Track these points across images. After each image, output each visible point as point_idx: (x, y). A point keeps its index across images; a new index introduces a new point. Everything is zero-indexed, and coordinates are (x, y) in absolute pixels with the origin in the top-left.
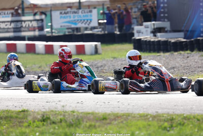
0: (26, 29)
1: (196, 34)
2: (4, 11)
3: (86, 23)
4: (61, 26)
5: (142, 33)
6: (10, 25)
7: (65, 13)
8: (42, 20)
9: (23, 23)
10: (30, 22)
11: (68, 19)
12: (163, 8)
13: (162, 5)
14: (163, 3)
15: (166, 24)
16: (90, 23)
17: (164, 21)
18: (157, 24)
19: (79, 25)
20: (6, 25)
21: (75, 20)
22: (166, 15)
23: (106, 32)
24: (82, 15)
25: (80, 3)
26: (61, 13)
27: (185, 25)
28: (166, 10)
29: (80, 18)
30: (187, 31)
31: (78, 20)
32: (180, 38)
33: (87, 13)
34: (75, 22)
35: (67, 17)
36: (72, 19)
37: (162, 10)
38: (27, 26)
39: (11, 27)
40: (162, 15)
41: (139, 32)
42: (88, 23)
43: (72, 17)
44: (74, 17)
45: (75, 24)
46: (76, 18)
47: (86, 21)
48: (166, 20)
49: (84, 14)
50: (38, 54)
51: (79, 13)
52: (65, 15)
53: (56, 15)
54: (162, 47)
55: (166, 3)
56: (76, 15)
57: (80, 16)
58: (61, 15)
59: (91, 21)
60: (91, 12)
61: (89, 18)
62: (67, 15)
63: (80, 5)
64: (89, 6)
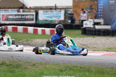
0: (24, 20)
2: (13, 9)
3: (57, 18)
4: (44, 19)
5: (88, 25)
6: (15, 17)
7: (46, 12)
8: (33, 15)
9: (22, 16)
10: (26, 16)
11: (48, 15)
12: (101, 11)
13: (100, 10)
14: (101, 9)
15: (101, 21)
16: (59, 18)
17: (100, 19)
18: (97, 21)
19: (54, 19)
20: (13, 17)
21: (51, 16)
22: (102, 16)
24: (55, 13)
25: (56, 6)
26: (44, 12)
27: (112, 21)
28: (102, 13)
29: (54, 15)
31: (53, 16)
32: (108, 27)
33: (58, 12)
34: (51, 17)
35: (47, 14)
36: (50, 15)
37: (100, 13)
38: (25, 18)
39: (15, 18)
40: (99, 16)
41: (86, 24)
42: (58, 18)
44: (51, 14)
45: (51, 18)
46: (52, 15)
47: (57, 17)
48: (101, 18)
49: (57, 13)
50: (29, 34)
51: (53, 12)
52: (46, 13)
53: (41, 12)
54: (97, 33)
55: (102, 9)
56: (52, 13)
57: (54, 14)
58: (44, 13)
59: (60, 17)
60: (60, 12)
61: (59, 15)
62: (47, 13)
63: (56, 8)
64: (61, 9)
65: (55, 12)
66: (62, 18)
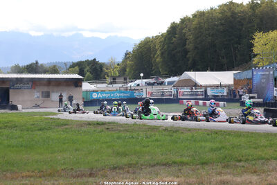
0: (196, 95)
3: (222, 93)
8: (203, 91)
9: (195, 92)
10: (197, 92)
14: (255, 86)
15: (256, 95)
18: (251, 95)
19: (219, 94)
20: (187, 93)
25: (221, 84)
27: (264, 96)
32: (261, 100)
39: (189, 94)
43: (216, 90)
50: (200, 106)
52: (212, 90)
53: (209, 89)
60: (224, 89)
61: (223, 91)
63: (221, 86)
64: (225, 86)
65: (219, 89)
66: (225, 94)
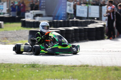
1: (60, 18)
5: (29, 17)
12: (43, 3)
13: (42, 1)
22: (44, 7)
23: (11, 16)
28: (44, 4)
30: (55, 16)
33: (1, 5)
37: (42, 4)
40: (42, 7)
42: (1, 10)
48: (44, 10)
59: (3, 9)
